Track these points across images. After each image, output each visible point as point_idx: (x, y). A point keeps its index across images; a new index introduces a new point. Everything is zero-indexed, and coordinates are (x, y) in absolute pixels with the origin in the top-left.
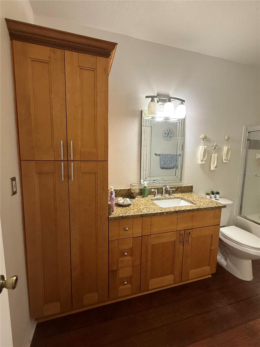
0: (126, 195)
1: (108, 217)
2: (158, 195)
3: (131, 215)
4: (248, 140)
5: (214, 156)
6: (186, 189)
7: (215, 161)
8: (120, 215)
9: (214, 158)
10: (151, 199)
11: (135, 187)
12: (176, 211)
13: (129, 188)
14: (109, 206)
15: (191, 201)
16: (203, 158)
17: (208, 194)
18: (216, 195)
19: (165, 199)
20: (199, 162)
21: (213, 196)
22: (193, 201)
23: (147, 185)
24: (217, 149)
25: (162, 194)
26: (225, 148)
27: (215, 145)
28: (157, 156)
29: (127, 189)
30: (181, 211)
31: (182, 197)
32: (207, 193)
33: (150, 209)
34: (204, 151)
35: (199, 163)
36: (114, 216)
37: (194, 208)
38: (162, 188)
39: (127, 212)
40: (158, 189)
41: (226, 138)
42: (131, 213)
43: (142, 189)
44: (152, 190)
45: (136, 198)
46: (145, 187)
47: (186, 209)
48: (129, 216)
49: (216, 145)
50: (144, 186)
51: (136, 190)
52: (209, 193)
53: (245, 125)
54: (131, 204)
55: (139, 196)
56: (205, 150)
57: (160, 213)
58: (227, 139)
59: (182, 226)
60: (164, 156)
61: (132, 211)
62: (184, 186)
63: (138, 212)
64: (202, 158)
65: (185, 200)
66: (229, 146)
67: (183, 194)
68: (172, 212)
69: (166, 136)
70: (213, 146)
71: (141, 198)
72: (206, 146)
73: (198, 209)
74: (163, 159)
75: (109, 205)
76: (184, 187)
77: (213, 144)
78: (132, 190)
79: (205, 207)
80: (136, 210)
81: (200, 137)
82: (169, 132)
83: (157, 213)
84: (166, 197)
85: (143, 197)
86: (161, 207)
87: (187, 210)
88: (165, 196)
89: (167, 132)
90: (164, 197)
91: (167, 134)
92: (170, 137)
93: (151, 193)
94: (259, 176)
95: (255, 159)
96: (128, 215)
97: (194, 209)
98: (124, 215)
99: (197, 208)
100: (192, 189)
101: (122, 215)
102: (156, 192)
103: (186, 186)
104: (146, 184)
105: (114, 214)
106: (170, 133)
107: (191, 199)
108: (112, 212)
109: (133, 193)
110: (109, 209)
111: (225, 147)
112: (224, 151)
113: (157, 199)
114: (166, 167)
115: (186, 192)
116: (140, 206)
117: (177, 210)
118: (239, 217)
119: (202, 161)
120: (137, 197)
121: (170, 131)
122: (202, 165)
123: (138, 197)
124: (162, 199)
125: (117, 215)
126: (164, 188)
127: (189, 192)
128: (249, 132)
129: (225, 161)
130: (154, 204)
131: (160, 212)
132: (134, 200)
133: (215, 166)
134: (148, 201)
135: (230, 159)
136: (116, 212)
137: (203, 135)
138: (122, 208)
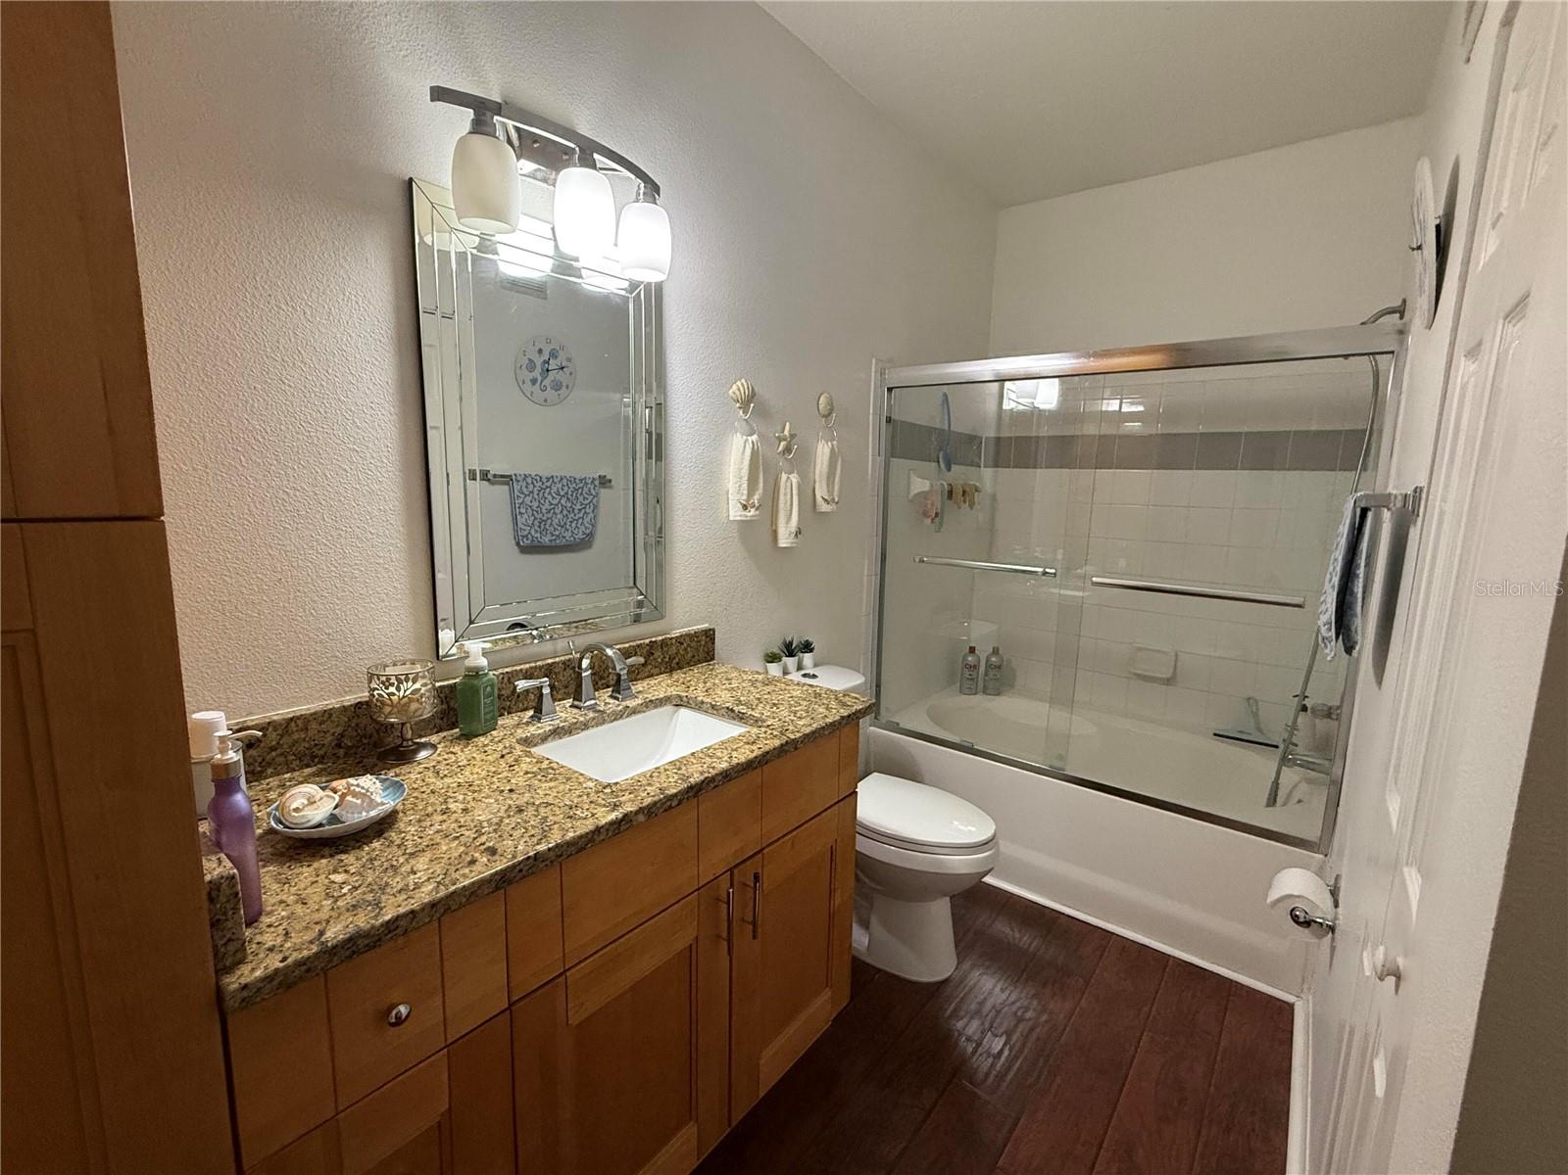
0: (339, 746)
1: (219, 993)
2: (559, 706)
3: (424, 908)
4: (889, 420)
5: (789, 484)
6: (686, 649)
7: (791, 510)
8: (335, 933)
9: (789, 490)
10: (518, 742)
11: (408, 688)
12: (691, 788)
13: (364, 696)
14: (211, 900)
15: (732, 710)
16: (750, 495)
17: (772, 658)
18: (801, 655)
19: (597, 725)
20: (735, 513)
21: (791, 662)
22: (742, 709)
23: (483, 662)
24: (796, 454)
25: (578, 696)
26: (823, 451)
27: (786, 432)
28: (497, 487)
29: (345, 709)
30: (712, 779)
31: (680, 697)
32: (767, 655)
33: (542, 810)
34: (751, 460)
35: (731, 518)
36: (275, 963)
37: (767, 748)
38: (573, 667)
39: (383, 889)
40: (548, 671)
41: (821, 407)
42: (417, 886)
43: (453, 687)
44: (522, 685)
45: (423, 754)
46: (475, 674)
47: (735, 761)
48: (412, 912)
49: (792, 436)
50: (469, 669)
51: (414, 706)
52: (776, 650)
53: (878, 361)
54: (400, 807)
55: (434, 739)
56: (754, 454)
57: (612, 823)
58: (826, 413)
59: (721, 854)
60: (531, 487)
61: (421, 863)
62: (676, 633)
63: (473, 862)
64: (745, 492)
65: (699, 707)
66: (835, 442)
67: (675, 676)
68: (676, 795)
69: (534, 381)
70: (780, 440)
71: (457, 749)
72: (755, 437)
73: (782, 745)
74: (528, 499)
75: (215, 886)
76: (680, 640)
77: (779, 428)
78: (387, 709)
79: (808, 730)
80: (449, 849)
81: (731, 391)
82: (547, 362)
83: (598, 830)
84: (603, 712)
85: (467, 737)
86: (606, 781)
87: (742, 764)
88: (592, 708)
89: (539, 361)
90: (591, 715)
91: (538, 369)
92: (557, 386)
93: (509, 701)
94: (927, 563)
95: (908, 497)
96: (402, 910)
97: (768, 753)
98: (363, 921)
99: (777, 743)
100: (713, 643)
101: (351, 929)
102: (546, 691)
103: (688, 635)
104: (476, 652)
105: (269, 939)
106: (553, 364)
107: (723, 697)
108: (249, 925)
109: (392, 725)
110: (215, 924)
111: (820, 446)
112: (819, 462)
113: (557, 733)
114: (546, 540)
115: (689, 664)
116: (465, 810)
117: (696, 778)
118: (872, 728)
119: (745, 507)
120: (424, 746)
121: (553, 354)
122: (745, 526)
123: (434, 747)
124: (586, 726)
125: (300, 946)
126: (585, 663)
127: (700, 662)
128: (890, 390)
129: (824, 507)
130: (549, 771)
131: (613, 816)
132: (410, 775)
133: (794, 530)
134: (510, 759)
135: (839, 497)
136: (291, 916)
137: (743, 381)
138: (334, 861)
